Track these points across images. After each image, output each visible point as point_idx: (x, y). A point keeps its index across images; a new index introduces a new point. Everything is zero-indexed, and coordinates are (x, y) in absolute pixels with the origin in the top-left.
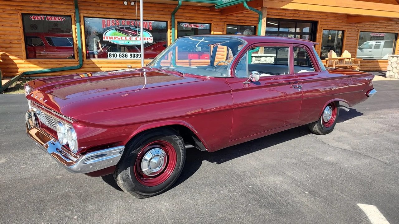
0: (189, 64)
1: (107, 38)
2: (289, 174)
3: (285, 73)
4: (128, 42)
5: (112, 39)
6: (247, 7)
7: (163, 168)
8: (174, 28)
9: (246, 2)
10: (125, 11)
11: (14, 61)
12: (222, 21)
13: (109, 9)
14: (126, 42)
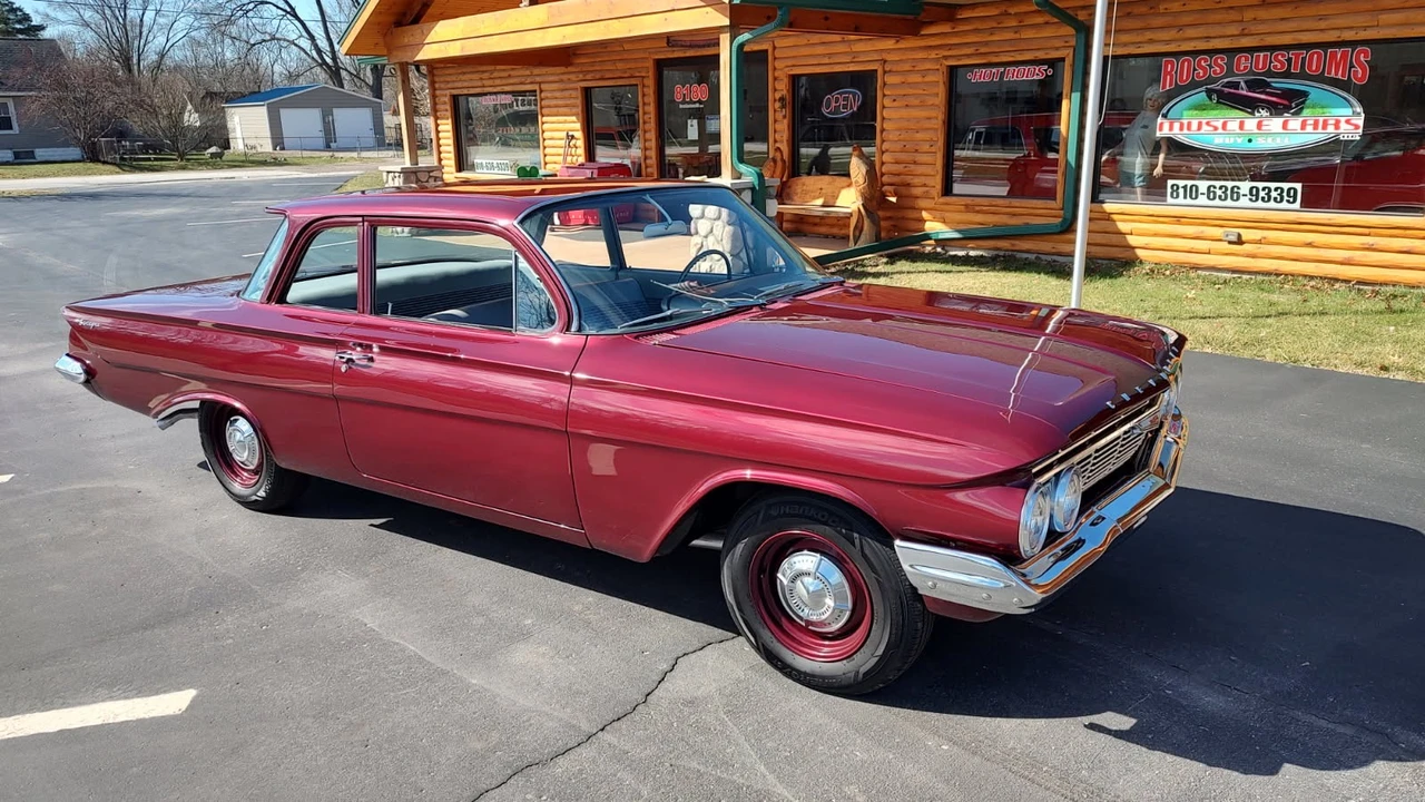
1: (1171, 128)
4: (1250, 141)
5: (1189, 128)
13: (1186, 19)
14: (1239, 140)
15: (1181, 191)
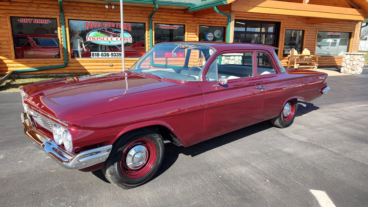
0: (166, 62)
1: (90, 39)
2: (253, 164)
3: (249, 75)
4: (110, 42)
5: (95, 39)
6: (217, 11)
7: (145, 162)
8: (151, 30)
9: (216, 7)
10: (106, 14)
11: (4, 61)
12: (195, 22)
13: (91, 12)
14: (107, 42)
15: (95, 55)
